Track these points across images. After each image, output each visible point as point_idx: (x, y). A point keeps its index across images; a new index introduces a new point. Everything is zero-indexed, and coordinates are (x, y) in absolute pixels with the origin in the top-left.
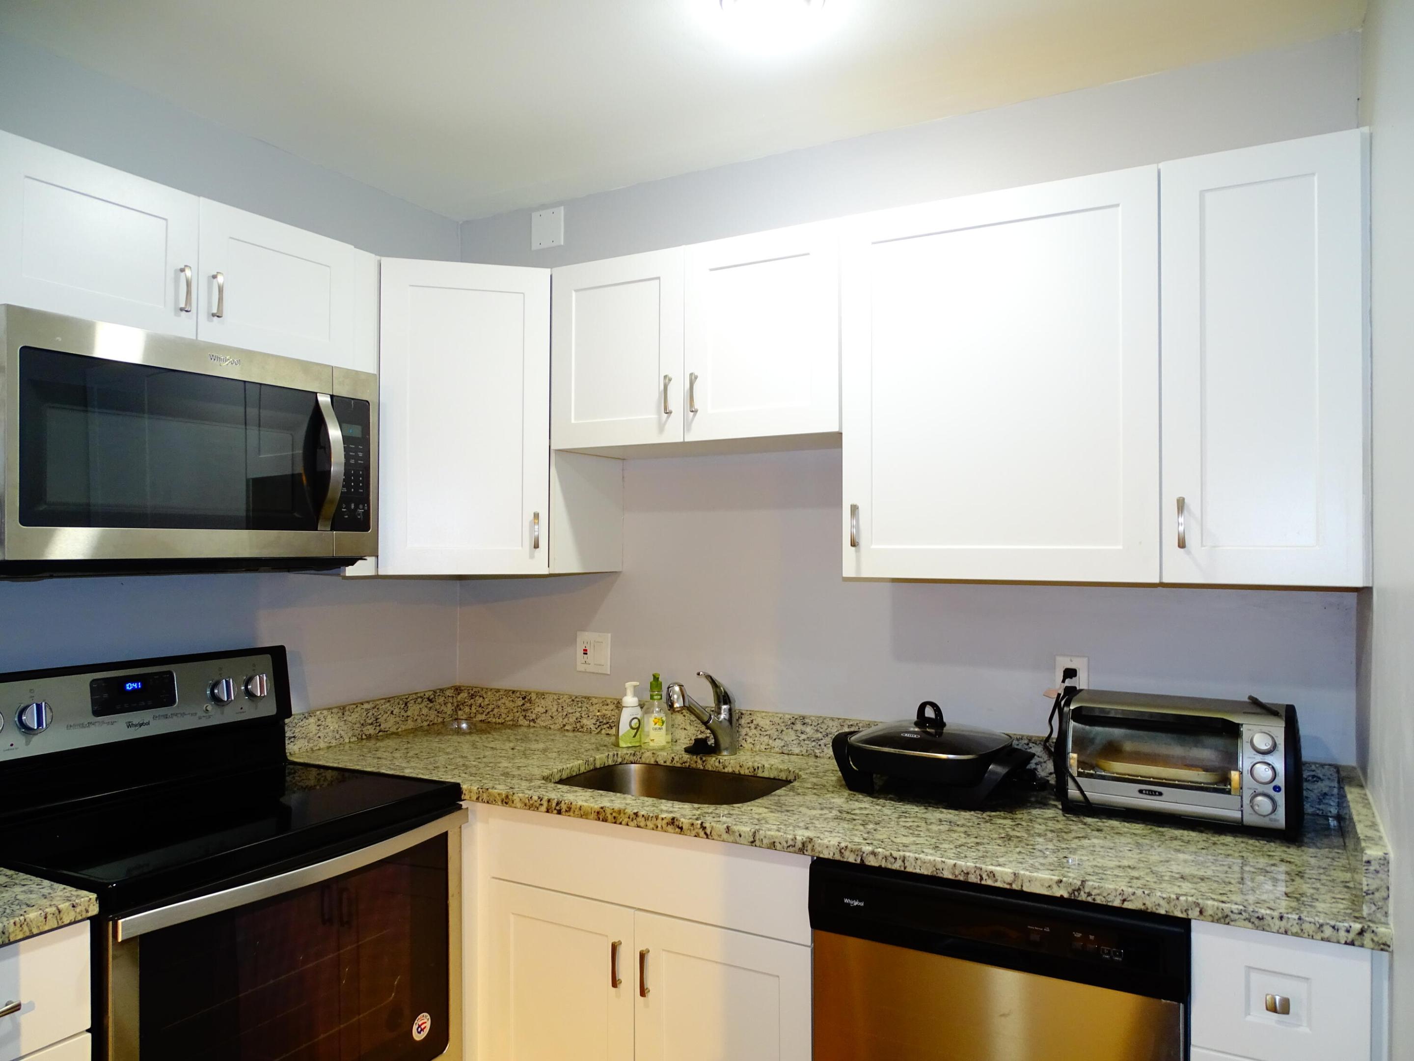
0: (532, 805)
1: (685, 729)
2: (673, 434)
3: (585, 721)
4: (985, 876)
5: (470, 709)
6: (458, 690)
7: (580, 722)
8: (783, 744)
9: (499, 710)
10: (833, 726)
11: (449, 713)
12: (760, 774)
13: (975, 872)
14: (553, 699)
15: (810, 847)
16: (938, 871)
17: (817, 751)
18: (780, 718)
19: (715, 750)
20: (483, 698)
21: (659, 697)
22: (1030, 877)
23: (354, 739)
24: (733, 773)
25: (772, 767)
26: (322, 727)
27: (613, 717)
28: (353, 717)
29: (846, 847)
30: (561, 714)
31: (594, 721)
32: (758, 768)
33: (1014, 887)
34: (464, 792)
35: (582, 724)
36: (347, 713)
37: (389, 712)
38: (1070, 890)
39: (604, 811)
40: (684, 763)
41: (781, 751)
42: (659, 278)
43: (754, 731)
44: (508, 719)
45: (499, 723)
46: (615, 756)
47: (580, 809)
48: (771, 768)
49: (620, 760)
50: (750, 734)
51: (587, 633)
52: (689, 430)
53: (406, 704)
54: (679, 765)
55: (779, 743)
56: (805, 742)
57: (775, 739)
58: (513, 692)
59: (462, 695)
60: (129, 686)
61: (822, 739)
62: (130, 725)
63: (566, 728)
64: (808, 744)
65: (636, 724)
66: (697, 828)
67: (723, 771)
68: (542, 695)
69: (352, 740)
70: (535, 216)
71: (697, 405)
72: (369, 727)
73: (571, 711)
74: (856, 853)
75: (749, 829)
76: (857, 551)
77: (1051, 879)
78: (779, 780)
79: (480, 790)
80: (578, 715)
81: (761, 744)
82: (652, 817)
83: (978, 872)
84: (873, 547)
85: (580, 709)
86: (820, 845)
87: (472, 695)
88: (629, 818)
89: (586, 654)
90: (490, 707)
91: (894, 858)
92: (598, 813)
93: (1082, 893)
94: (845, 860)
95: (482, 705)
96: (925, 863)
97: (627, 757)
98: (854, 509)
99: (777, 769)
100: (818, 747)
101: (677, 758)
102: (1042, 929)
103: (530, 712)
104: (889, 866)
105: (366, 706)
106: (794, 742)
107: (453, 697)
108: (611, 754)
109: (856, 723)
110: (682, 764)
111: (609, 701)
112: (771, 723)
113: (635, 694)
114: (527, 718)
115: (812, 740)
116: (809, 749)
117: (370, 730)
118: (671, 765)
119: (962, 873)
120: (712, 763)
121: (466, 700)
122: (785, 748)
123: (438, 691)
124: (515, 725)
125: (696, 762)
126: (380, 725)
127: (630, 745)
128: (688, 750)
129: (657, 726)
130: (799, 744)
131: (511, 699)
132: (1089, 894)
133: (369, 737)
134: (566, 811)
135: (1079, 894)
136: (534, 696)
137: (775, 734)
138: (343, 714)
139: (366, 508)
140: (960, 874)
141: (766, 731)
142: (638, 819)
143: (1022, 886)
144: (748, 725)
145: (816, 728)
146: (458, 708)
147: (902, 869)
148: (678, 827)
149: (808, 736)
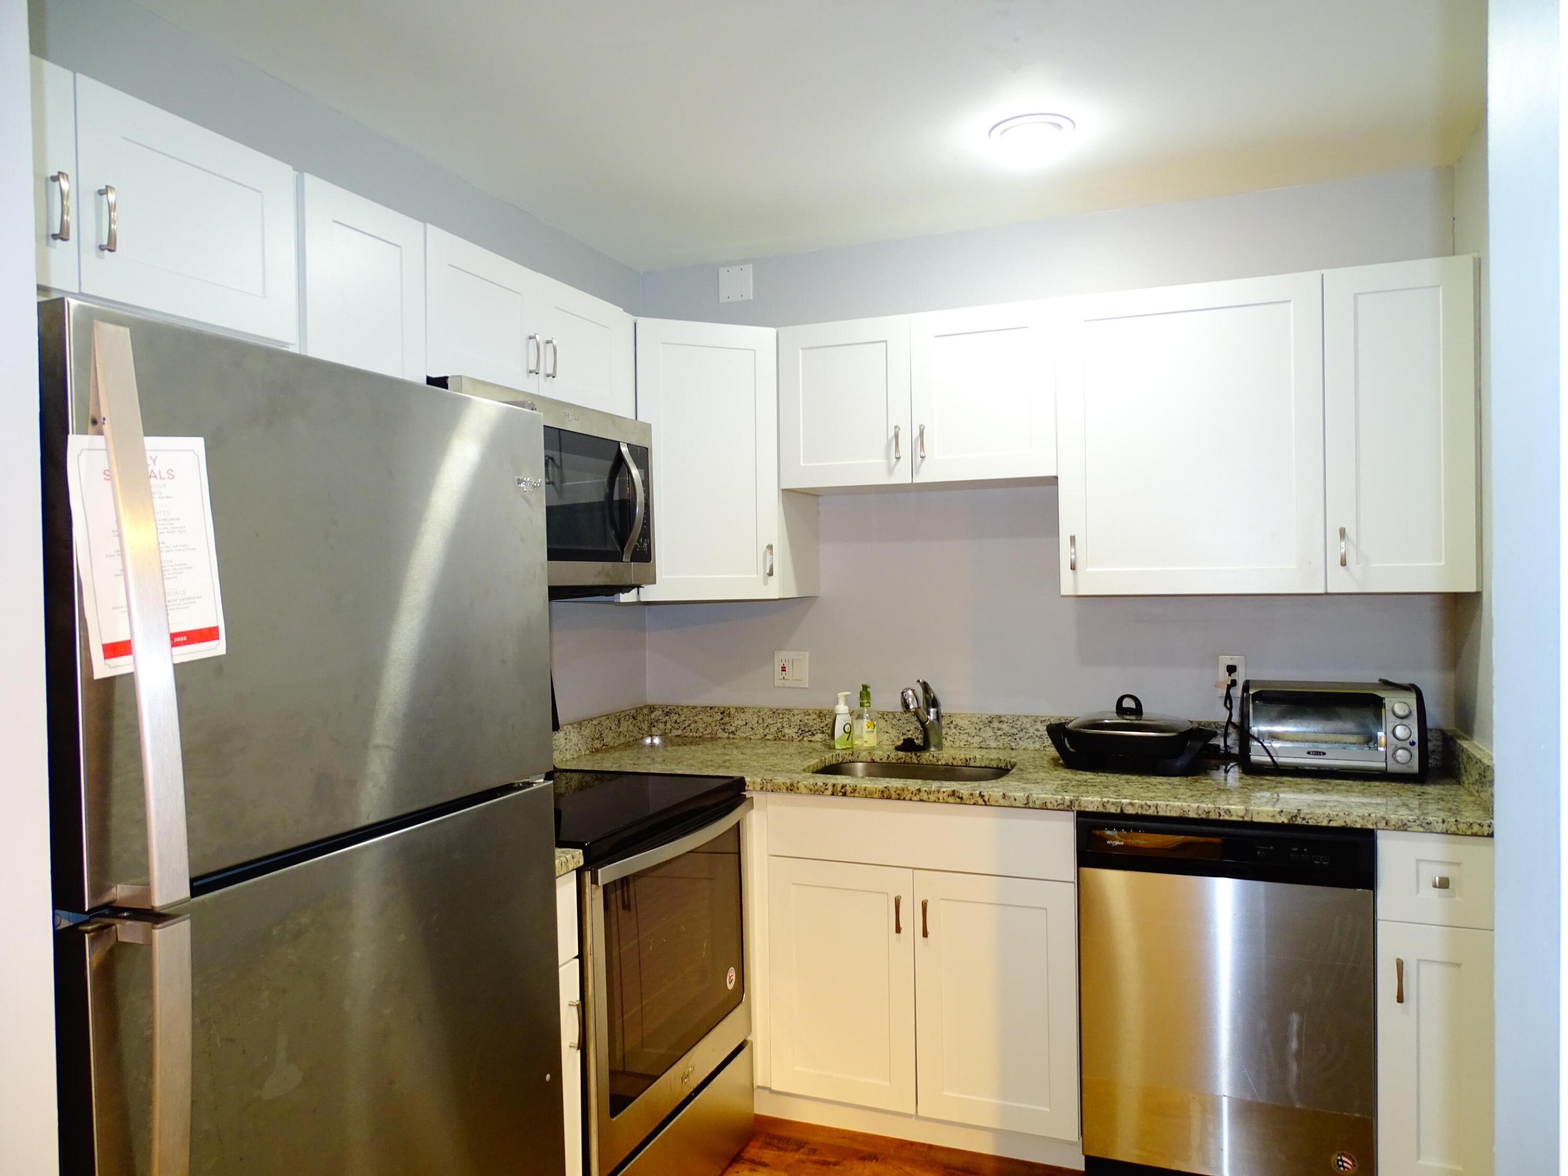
0: (817, 790)
1: (887, 732)
2: (902, 476)
3: (786, 731)
4: (1222, 813)
5: (665, 725)
6: (652, 709)
7: (781, 731)
8: (981, 740)
9: (695, 725)
10: (1027, 722)
11: (646, 730)
12: (972, 764)
13: (1215, 811)
14: (753, 712)
15: (1077, 803)
16: (1184, 813)
17: (1013, 744)
18: (978, 718)
19: (925, 747)
20: (679, 715)
21: (869, 704)
22: (1258, 810)
23: (588, 752)
24: (947, 765)
25: (984, 758)
26: (568, 740)
27: (815, 726)
28: (586, 732)
29: (1108, 801)
30: (761, 726)
31: (796, 730)
32: (970, 759)
33: (1246, 819)
34: (748, 784)
35: (783, 733)
36: (583, 728)
37: (609, 728)
38: (1289, 817)
39: (888, 790)
40: (900, 759)
41: (979, 746)
42: (886, 342)
43: (954, 731)
44: (705, 732)
45: (697, 737)
46: (838, 756)
47: (865, 790)
48: (982, 758)
49: (841, 760)
50: (950, 733)
51: (784, 652)
52: (918, 473)
53: (619, 721)
54: (894, 761)
55: (977, 739)
56: (1002, 737)
57: (974, 736)
58: (711, 708)
59: (655, 713)
61: (1017, 734)
63: (767, 737)
64: (1004, 739)
65: (848, 729)
66: (976, 797)
67: (937, 763)
68: (742, 710)
69: (586, 753)
70: (723, 271)
71: (927, 452)
72: (597, 741)
73: (772, 722)
74: (1117, 805)
75: (1022, 794)
76: (1075, 574)
77: (1275, 811)
78: (990, 768)
79: (764, 781)
80: (779, 725)
81: (961, 741)
82: (934, 791)
83: (1217, 811)
84: (1089, 570)
85: (781, 720)
86: (1085, 801)
87: (667, 712)
88: (912, 793)
89: (785, 671)
90: (687, 723)
91: (1148, 806)
92: (882, 792)
93: (1298, 818)
94: (1107, 811)
95: (678, 721)
96: (1174, 807)
97: (846, 756)
98: (1073, 539)
99: (988, 759)
100: (1014, 741)
101: (892, 756)
102: (1267, 848)
103: (729, 725)
104: (1145, 813)
105: (595, 722)
106: (992, 738)
107: (648, 715)
108: (834, 754)
109: (1048, 718)
110: (897, 760)
111: (810, 712)
112: (970, 723)
113: (846, 704)
114: (726, 730)
115: (1008, 735)
116: (1005, 743)
117: (597, 744)
118: (887, 761)
119: (1204, 813)
120: (926, 757)
121: (660, 718)
122: (983, 743)
123: (639, 710)
124: (714, 738)
125: (911, 758)
126: (603, 740)
127: (845, 747)
128: (898, 749)
129: (870, 729)
130: (996, 739)
131: (709, 714)
132: (1304, 819)
133: (597, 750)
134: (851, 792)
135: (1296, 819)
136: (733, 711)
137: (973, 732)
138: (580, 729)
139: (648, 542)
140: (1203, 813)
141: (964, 730)
142: (921, 794)
143: (1252, 818)
144: (948, 726)
145: (1011, 725)
146: (652, 725)
147: (1155, 814)
148: (959, 797)
149: (1004, 731)
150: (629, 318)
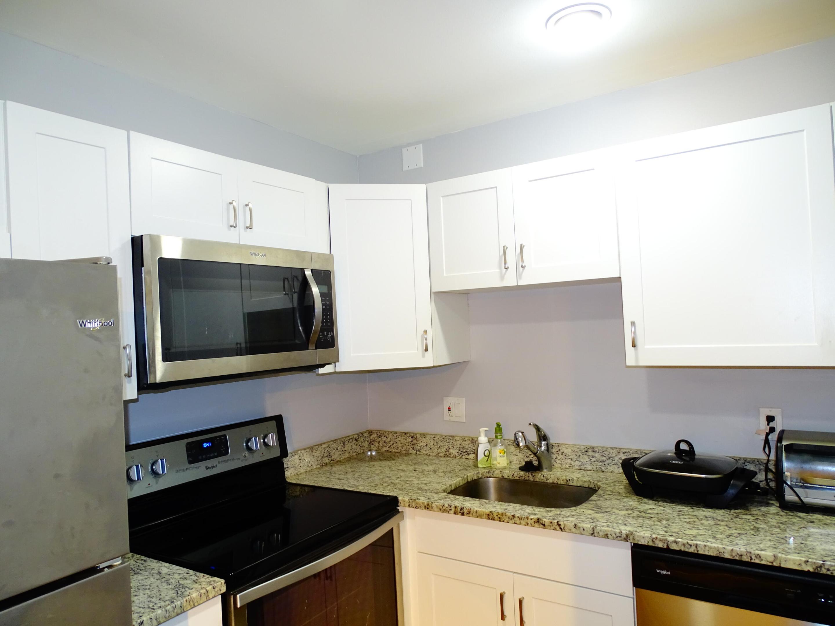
0: (445, 510)
1: (516, 455)
2: (510, 281)
3: (451, 451)
4: (753, 557)
5: (379, 444)
6: (371, 432)
7: (448, 451)
8: (580, 464)
9: (396, 444)
10: (613, 453)
11: (366, 447)
12: (571, 484)
13: (747, 554)
14: (431, 437)
15: (631, 537)
16: (720, 554)
17: (603, 468)
18: (578, 448)
19: (539, 468)
20: (387, 437)
21: (501, 437)
22: (785, 558)
23: (318, 466)
24: (553, 483)
25: (579, 480)
26: (302, 460)
27: (470, 448)
28: (317, 453)
29: (656, 538)
30: (436, 447)
31: (457, 451)
32: (569, 480)
33: (775, 564)
34: (400, 501)
35: (449, 452)
36: (314, 451)
37: (336, 449)
38: (814, 567)
39: (492, 514)
40: (521, 477)
41: (579, 468)
42: (496, 187)
43: (561, 456)
44: (402, 450)
45: (397, 452)
46: (478, 474)
47: (476, 513)
48: (578, 480)
49: (480, 476)
50: (559, 458)
51: (449, 398)
52: (520, 278)
53: (344, 443)
54: (517, 478)
55: (577, 463)
56: (595, 463)
57: (575, 461)
58: (405, 434)
59: (373, 436)
60: (205, 445)
61: (606, 461)
62: (207, 468)
63: (440, 455)
64: (597, 464)
65: (487, 453)
66: (555, 525)
67: (547, 481)
68: (424, 435)
69: (317, 467)
70: (404, 150)
71: (525, 263)
72: (326, 458)
73: (442, 445)
74: (664, 541)
75: (589, 526)
76: (636, 350)
77: (801, 560)
78: (583, 487)
79: (410, 500)
80: (447, 447)
81: (566, 464)
82: (524, 518)
83: (748, 555)
84: (646, 347)
85: (448, 444)
86: (638, 536)
87: (380, 435)
88: (509, 518)
89: (450, 410)
90: (391, 443)
91: (689, 545)
92: (488, 515)
93: (823, 569)
94: (656, 546)
95: (386, 441)
96: (711, 548)
97: (485, 474)
98: (633, 324)
99: (582, 481)
100: (604, 466)
101: (516, 474)
102: (795, 591)
103: (416, 445)
104: (687, 550)
105: (324, 446)
106: (588, 463)
107: (368, 437)
108: (475, 472)
109: (628, 451)
110: (519, 478)
111: (466, 439)
112: (572, 451)
113: (486, 436)
114: (415, 449)
115: (600, 461)
116: (597, 467)
117: (326, 460)
118: (512, 478)
119: (738, 555)
120: (539, 477)
121: (376, 439)
122: (582, 466)
123: (360, 434)
124: (407, 454)
125: (529, 476)
126: (331, 457)
127: (485, 466)
128: (521, 469)
129: (501, 454)
130: (591, 464)
131: (404, 438)
132: (828, 570)
133: (326, 464)
134: (467, 513)
135: (821, 569)
136: (418, 436)
137: (575, 458)
138: (312, 452)
139: (332, 334)
140: (736, 556)
141: (569, 456)
142: (515, 519)
143: (780, 564)
144: (557, 453)
145: (601, 454)
146: (371, 443)
147: (696, 552)
148: (542, 524)
149: (597, 459)
150: (322, 186)
